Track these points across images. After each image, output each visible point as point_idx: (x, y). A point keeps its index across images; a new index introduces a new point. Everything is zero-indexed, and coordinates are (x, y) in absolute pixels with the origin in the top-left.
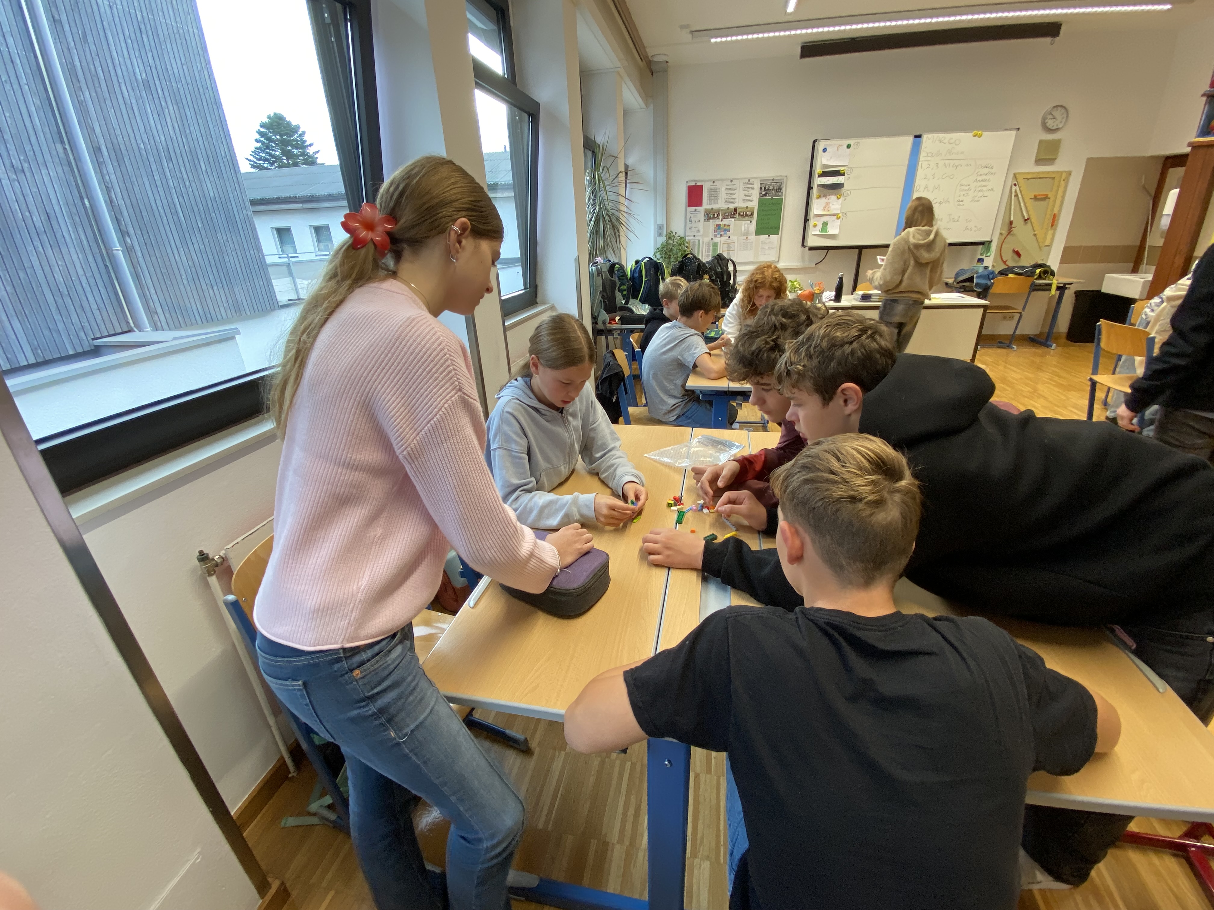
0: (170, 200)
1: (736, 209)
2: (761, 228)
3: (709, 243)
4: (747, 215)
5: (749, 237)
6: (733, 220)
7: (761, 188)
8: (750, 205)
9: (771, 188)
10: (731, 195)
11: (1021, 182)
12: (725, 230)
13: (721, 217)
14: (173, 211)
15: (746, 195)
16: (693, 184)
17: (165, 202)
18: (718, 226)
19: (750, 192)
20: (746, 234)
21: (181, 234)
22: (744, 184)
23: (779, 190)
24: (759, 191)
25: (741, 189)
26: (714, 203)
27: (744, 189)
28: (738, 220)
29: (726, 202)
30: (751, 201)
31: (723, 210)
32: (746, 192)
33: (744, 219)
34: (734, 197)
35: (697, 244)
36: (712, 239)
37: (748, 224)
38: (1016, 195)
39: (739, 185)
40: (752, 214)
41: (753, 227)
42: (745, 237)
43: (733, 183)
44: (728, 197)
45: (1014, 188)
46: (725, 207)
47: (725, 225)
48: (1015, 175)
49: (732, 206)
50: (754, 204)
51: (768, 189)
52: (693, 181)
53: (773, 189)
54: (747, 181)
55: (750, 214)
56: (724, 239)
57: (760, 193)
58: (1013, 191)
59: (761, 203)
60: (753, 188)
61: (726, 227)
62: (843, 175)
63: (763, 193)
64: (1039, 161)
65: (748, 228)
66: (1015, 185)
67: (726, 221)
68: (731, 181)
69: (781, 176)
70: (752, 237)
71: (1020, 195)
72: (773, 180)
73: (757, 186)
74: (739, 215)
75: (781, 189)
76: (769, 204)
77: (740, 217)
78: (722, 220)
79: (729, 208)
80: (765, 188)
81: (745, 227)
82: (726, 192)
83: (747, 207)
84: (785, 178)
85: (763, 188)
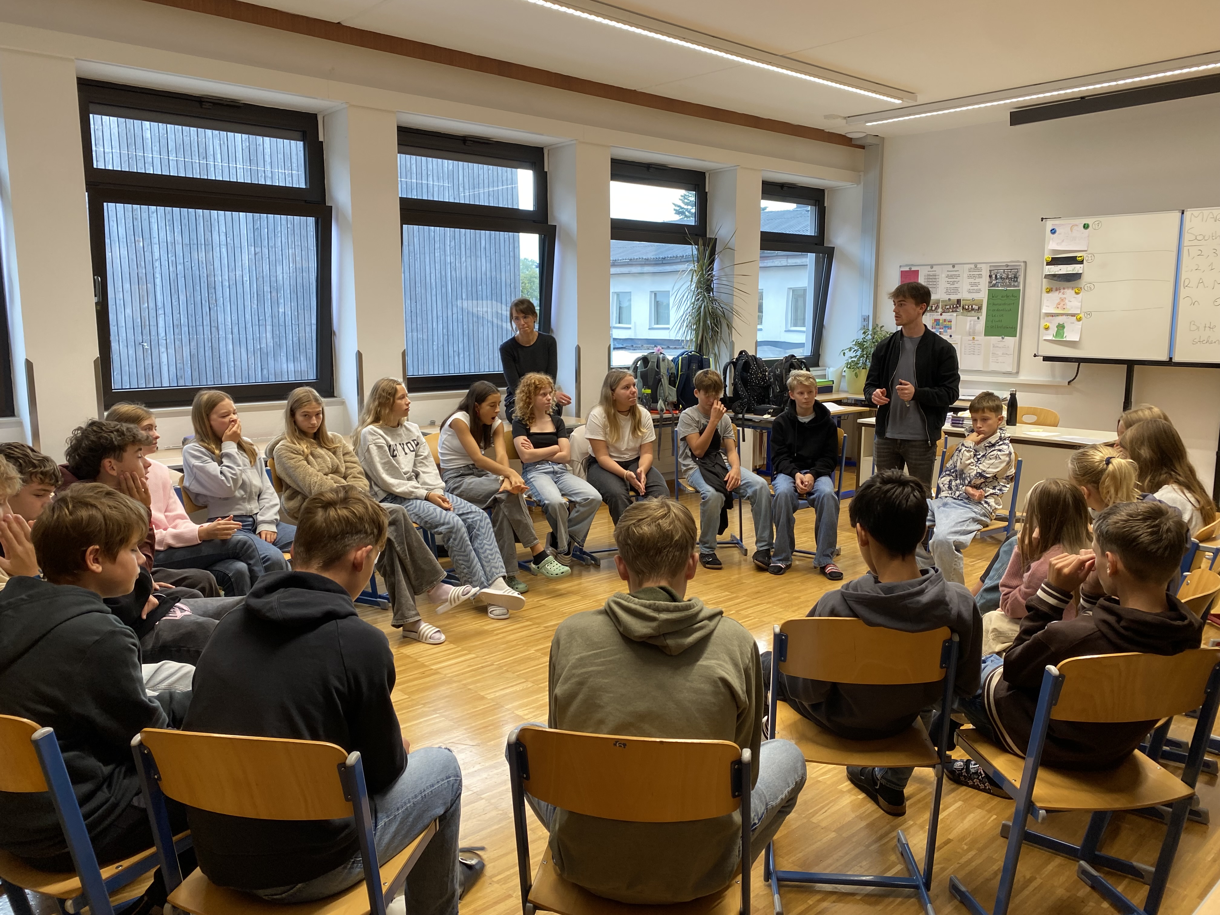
0: (443, 273)
1: (959, 301)
2: (992, 327)
4: (972, 309)
5: (976, 338)
6: (955, 314)
7: (990, 276)
8: (976, 296)
9: (1004, 276)
10: (953, 283)
12: (945, 327)
13: (940, 310)
14: (443, 283)
15: (972, 285)
16: (907, 269)
17: (438, 276)
18: (937, 321)
19: (977, 280)
20: (972, 334)
21: (445, 304)
22: (970, 271)
23: (1016, 278)
24: (988, 279)
25: (965, 276)
27: (969, 277)
28: (962, 314)
29: (948, 292)
30: (979, 291)
31: (943, 301)
32: (972, 280)
33: (969, 314)
34: (956, 285)
37: (974, 321)
39: (964, 272)
40: (980, 308)
41: (981, 325)
42: (971, 338)
43: (954, 269)
44: (948, 286)
46: (946, 297)
47: (945, 320)
49: (954, 297)
50: (983, 296)
51: (1001, 278)
52: (907, 265)
53: (1007, 278)
54: (973, 266)
55: (977, 307)
57: (990, 282)
59: (992, 295)
60: (980, 276)
61: (946, 323)
63: (994, 282)
65: (975, 325)
67: (946, 316)
68: (954, 266)
69: (1018, 262)
70: (982, 338)
72: (1007, 266)
73: (985, 274)
74: (963, 308)
75: (1017, 278)
76: (1002, 297)
77: (964, 311)
78: (941, 315)
79: (949, 299)
80: (996, 276)
81: (970, 324)
82: (947, 279)
83: (973, 300)
84: (1022, 264)
85: (994, 276)
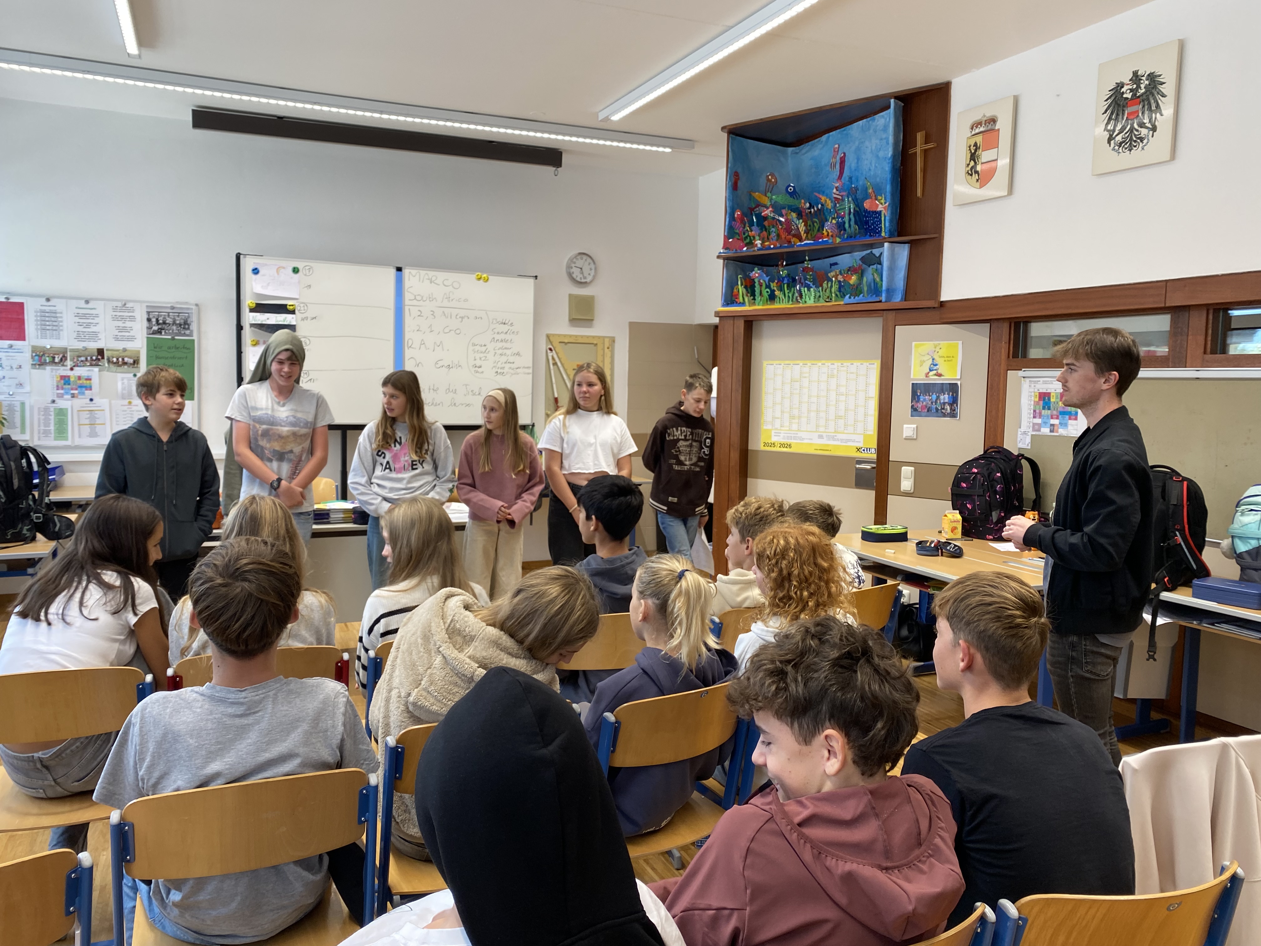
1: (101, 352)
3: (46, 409)
4: (125, 363)
6: (96, 369)
7: (149, 320)
8: (130, 345)
9: (169, 321)
10: (88, 325)
11: (559, 348)
12: (81, 387)
13: (69, 363)
15: (120, 329)
16: (3, 299)
18: (65, 379)
19: (128, 324)
20: (126, 396)
22: (115, 309)
23: (185, 325)
24: (145, 323)
25: (109, 317)
26: (52, 337)
27: (115, 318)
28: (108, 370)
29: (79, 337)
30: (132, 339)
31: (72, 350)
32: (120, 324)
33: (118, 369)
34: (93, 329)
35: (18, 408)
36: (53, 402)
37: (129, 379)
38: (555, 364)
39: (105, 311)
40: (136, 362)
42: (126, 402)
43: (89, 306)
44: (81, 329)
45: (550, 354)
46: (78, 345)
47: (79, 378)
48: (548, 336)
49: (94, 346)
50: (138, 345)
51: (164, 323)
52: (2, 294)
53: (174, 323)
54: (119, 304)
55: (131, 361)
56: (81, 402)
57: (149, 328)
58: (550, 358)
59: (153, 346)
60: (132, 319)
61: (83, 381)
62: (293, 312)
63: (155, 328)
64: (574, 321)
66: (551, 349)
67: (81, 371)
68: (87, 302)
69: (186, 303)
71: (559, 364)
72: (173, 308)
73: (141, 316)
74: (109, 361)
75: (189, 325)
76: (169, 348)
77: (111, 366)
78: (72, 369)
79: (86, 349)
80: (157, 320)
81: (123, 384)
82: (77, 319)
83: (125, 350)
84: (194, 307)
85: (154, 320)
